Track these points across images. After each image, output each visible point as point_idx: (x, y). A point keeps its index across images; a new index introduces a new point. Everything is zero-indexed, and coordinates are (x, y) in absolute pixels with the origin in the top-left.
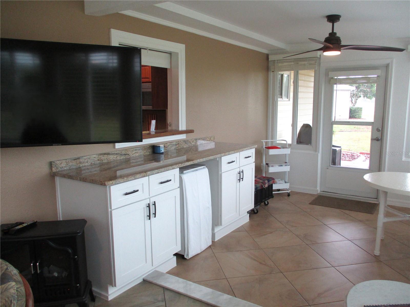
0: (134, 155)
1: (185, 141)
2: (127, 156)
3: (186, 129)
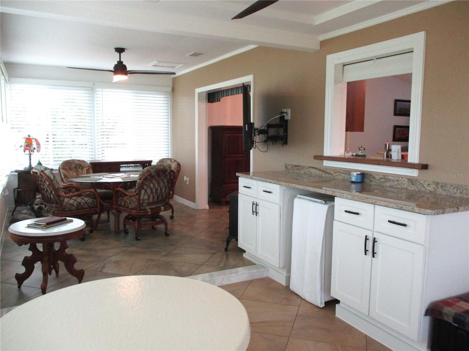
0: (337, 177)
1: (411, 180)
2: (331, 175)
3: (418, 162)
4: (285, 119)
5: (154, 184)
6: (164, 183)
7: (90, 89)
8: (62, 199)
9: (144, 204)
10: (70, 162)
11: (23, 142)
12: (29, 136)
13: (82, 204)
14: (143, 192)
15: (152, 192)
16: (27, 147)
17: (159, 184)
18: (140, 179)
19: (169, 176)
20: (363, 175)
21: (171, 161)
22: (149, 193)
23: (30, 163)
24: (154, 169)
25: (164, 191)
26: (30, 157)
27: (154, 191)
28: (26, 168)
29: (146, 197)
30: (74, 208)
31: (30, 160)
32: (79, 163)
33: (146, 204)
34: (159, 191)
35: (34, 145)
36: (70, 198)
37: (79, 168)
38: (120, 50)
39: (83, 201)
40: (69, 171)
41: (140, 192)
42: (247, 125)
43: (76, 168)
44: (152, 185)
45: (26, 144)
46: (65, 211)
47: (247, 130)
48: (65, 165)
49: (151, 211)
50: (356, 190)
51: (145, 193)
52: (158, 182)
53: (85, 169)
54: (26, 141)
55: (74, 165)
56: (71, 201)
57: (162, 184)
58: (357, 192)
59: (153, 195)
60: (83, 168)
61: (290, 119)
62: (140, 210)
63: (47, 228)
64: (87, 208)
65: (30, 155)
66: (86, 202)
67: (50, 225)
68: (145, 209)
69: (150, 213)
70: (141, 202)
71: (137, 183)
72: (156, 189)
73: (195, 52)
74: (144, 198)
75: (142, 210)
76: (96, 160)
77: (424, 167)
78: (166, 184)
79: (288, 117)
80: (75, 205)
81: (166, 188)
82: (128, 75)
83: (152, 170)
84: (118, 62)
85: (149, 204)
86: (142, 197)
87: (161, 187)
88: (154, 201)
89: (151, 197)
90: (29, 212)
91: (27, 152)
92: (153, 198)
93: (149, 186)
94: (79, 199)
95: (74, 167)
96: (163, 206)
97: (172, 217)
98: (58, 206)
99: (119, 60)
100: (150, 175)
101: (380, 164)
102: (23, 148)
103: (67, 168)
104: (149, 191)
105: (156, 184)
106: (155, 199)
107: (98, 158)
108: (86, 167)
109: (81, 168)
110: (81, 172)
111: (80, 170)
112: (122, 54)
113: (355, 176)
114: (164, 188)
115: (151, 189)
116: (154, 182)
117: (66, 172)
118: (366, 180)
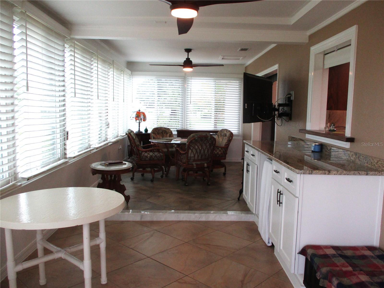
3: (350, 136)
4: (291, 99)
5: (197, 146)
6: (206, 146)
7: (183, 77)
8: (140, 152)
9: (191, 161)
10: (158, 129)
11: (134, 115)
12: (139, 110)
13: (153, 157)
14: (190, 151)
15: (197, 152)
16: (137, 118)
17: (202, 146)
18: (187, 142)
19: (211, 141)
20: (322, 146)
21: (227, 131)
22: (195, 153)
23: (139, 129)
24: (198, 135)
25: (207, 152)
26: (139, 124)
27: (198, 151)
28: (136, 132)
29: (192, 155)
30: (148, 159)
31: (139, 126)
32: (165, 129)
33: (192, 160)
34: (202, 152)
35: (142, 117)
36: (146, 152)
37: (165, 133)
38: (188, 51)
39: (154, 155)
40: (157, 135)
41: (188, 151)
42: (246, 104)
43: (162, 133)
44: (196, 147)
45: (136, 116)
46: (142, 160)
47: (246, 108)
48: (154, 130)
49: (196, 166)
50: (314, 158)
51: (191, 152)
52: (201, 145)
53: (168, 134)
54: (137, 114)
55: (161, 131)
56: (146, 154)
57: (205, 147)
58: (314, 159)
59: (198, 154)
60: (167, 134)
61: (293, 99)
62: (188, 164)
63: (108, 166)
64: (156, 160)
65: (139, 123)
66: (156, 156)
67: (111, 164)
68: (192, 164)
69: (195, 167)
70: (189, 158)
71: (186, 145)
72: (200, 150)
73: (242, 48)
74: (191, 156)
75: (190, 164)
76: (185, 129)
77: (351, 140)
78: (208, 147)
79: (293, 98)
80: (149, 157)
81: (208, 150)
82: (193, 68)
83: (197, 136)
84: (186, 59)
85: (195, 160)
86: (189, 155)
87: (204, 149)
88: (199, 159)
89: (196, 156)
90: (132, 160)
91: (138, 121)
92: (198, 156)
93: (194, 148)
94: (151, 154)
95: (161, 132)
96: (206, 163)
97: (225, 174)
98: (138, 156)
99: (187, 58)
100: (195, 139)
101: (327, 137)
102: (134, 119)
103: (156, 133)
104: (194, 150)
105: (200, 147)
106: (200, 158)
107: (186, 127)
108: (169, 133)
109: (166, 133)
110: (165, 136)
111: (165, 135)
112: (189, 53)
113: (313, 146)
114: (207, 150)
115: (196, 150)
116: (198, 144)
117: (155, 135)
118: (324, 150)
